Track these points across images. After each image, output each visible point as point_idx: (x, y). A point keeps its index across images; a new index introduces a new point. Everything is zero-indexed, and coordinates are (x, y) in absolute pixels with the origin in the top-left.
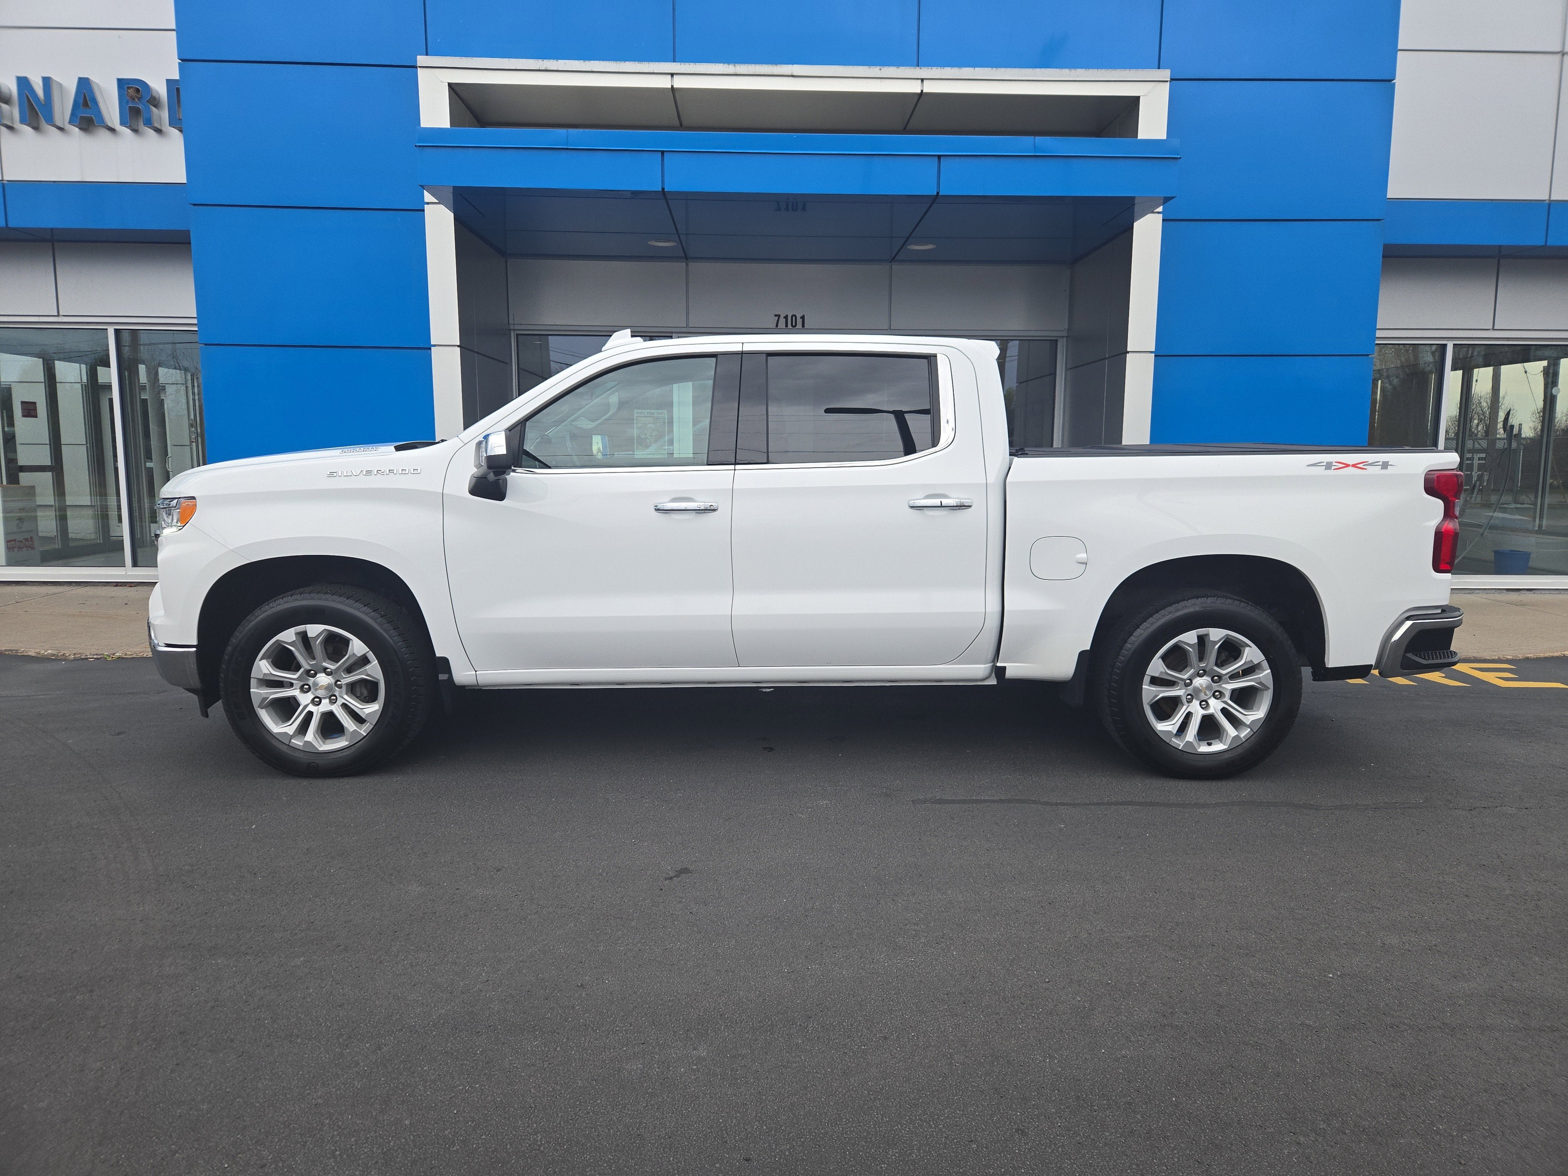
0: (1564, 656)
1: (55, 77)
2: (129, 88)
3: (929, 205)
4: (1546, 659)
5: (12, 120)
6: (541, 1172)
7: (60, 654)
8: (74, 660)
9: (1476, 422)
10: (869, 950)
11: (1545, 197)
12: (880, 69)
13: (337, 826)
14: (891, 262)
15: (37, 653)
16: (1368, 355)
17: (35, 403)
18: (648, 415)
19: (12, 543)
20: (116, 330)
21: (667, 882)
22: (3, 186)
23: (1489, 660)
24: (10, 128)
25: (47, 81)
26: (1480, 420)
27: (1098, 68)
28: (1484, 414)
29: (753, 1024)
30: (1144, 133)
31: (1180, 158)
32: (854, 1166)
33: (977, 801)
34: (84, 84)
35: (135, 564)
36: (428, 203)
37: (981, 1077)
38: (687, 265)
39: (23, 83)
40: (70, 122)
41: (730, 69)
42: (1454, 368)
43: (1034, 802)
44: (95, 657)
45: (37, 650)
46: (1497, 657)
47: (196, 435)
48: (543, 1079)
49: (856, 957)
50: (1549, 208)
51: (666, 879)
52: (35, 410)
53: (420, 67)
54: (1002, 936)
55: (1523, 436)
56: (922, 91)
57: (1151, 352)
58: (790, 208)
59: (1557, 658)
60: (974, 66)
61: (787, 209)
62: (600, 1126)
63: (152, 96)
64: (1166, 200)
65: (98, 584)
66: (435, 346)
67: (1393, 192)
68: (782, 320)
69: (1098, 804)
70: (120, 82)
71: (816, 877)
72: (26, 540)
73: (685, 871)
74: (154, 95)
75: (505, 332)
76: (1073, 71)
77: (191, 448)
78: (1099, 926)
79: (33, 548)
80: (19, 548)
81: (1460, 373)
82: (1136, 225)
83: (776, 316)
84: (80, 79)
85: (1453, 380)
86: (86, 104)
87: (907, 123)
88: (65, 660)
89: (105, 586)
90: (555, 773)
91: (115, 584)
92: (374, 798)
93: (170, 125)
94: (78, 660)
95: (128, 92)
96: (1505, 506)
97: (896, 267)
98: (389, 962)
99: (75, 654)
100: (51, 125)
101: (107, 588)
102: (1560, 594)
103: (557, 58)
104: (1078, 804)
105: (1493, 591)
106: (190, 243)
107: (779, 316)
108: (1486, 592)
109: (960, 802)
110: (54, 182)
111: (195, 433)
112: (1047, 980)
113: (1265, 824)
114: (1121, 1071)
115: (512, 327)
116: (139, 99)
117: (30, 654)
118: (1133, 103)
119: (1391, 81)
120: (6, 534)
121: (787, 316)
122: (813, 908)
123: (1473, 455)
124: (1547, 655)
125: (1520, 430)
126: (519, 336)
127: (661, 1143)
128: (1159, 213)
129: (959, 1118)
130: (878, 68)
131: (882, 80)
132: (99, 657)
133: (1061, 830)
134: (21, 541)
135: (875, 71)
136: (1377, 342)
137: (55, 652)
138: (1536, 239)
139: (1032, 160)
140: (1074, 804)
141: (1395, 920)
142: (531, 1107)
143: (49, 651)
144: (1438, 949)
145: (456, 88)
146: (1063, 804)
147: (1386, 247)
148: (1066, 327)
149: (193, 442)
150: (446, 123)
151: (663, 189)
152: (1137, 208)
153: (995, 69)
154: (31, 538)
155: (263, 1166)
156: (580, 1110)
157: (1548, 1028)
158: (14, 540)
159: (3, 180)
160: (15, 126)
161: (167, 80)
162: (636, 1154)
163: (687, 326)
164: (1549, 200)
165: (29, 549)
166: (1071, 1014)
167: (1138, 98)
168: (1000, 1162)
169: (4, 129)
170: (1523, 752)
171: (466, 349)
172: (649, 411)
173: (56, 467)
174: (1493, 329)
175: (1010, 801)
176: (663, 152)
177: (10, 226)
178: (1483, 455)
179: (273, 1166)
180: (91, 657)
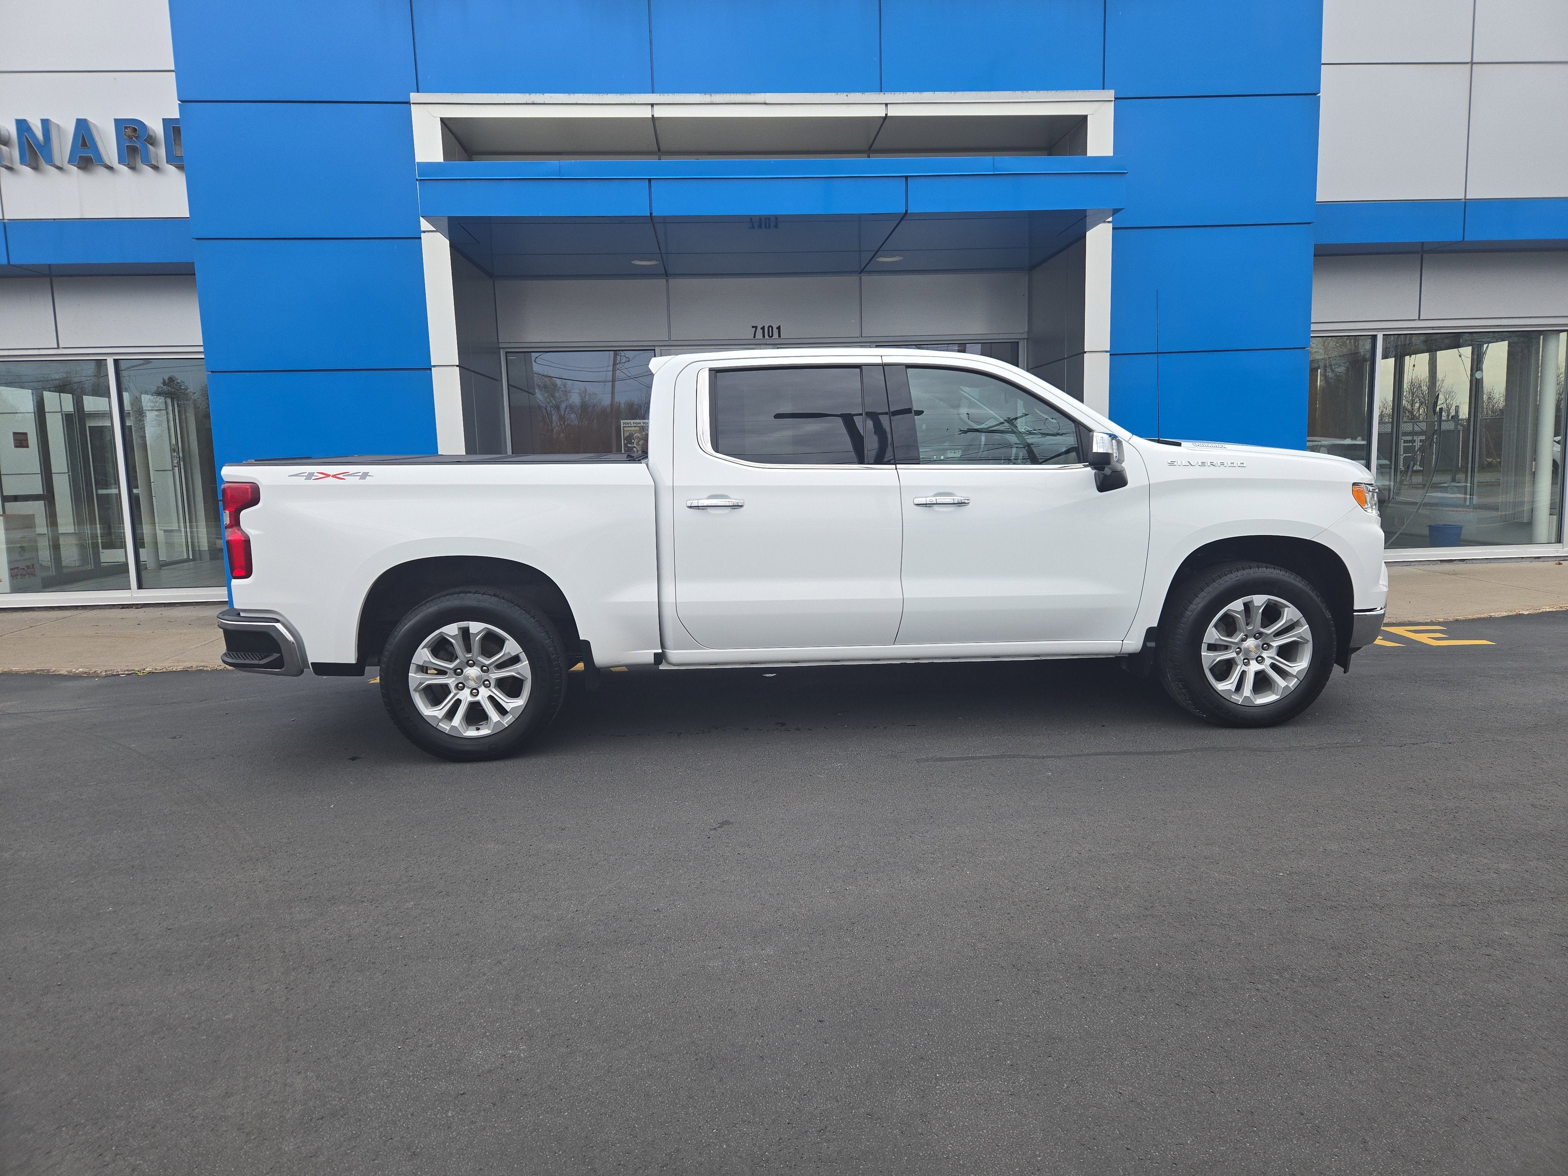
0: (1491, 617)
1: (54, 119)
2: (126, 128)
3: (897, 222)
4: (1473, 620)
5: (11, 161)
6: (657, 1037)
7: (91, 672)
8: (106, 676)
9: (1417, 405)
10: (896, 874)
11: (1461, 196)
12: (847, 96)
13: (407, 802)
14: (860, 273)
15: (68, 671)
16: (1304, 348)
17: (26, 434)
18: (635, 425)
19: (16, 571)
20: (115, 360)
21: (713, 832)
22: (4, 225)
23: (1422, 623)
24: (10, 169)
25: (45, 123)
26: (1421, 403)
27: (1048, 90)
28: (1424, 398)
29: (808, 930)
30: (1093, 150)
31: (1127, 173)
32: (907, 1021)
33: (973, 758)
34: (82, 126)
35: (140, 586)
36: (424, 232)
37: (1001, 958)
38: (667, 281)
39: (22, 125)
40: (70, 162)
41: (707, 98)
42: (1385, 356)
43: (1024, 756)
44: (126, 672)
45: (69, 669)
46: (1429, 621)
47: (178, 459)
48: (642, 976)
49: (885, 879)
50: (1465, 206)
51: (711, 830)
52: (27, 440)
53: (413, 103)
54: (1007, 858)
55: (1460, 417)
56: (886, 115)
57: (1107, 352)
58: (763, 226)
59: (1484, 619)
60: (934, 90)
61: (760, 226)
62: (697, 1005)
63: (149, 135)
64: (1115, 211)
65: (104, 607)
66: (435, 366)
67: (1322, 196)
68: (759, 331)
69: (1079, 755)
70: (117, 121)
71: (841, 822)
72: (28, 567)
73: (727, 823)
74: (151, 133)
75: (495, 350)
76: (1025, 93)
77: (173, 473)
78: (1087, 848)
79: (35, 576)
80: (21, 575)
81: (1391, 361)
82: (1088, 234)
83: (753, 327)
84: (79, 121)
85: (1385, 368)
86: (84, 144)
87: (872, 144)
88: (97, 677)
89: (111, 608)
90: (592, 752)
91: (122, 607)
92: (433, 779)
93: (167, 162)
94: (109, 676)
95: (125, 131)
96: (1443, 485)
97: (865, 278)
98: (488, 901)
99: (106, 671)
100: (51, 165)
101: (114, 610)
102: (1490, 562)
103: (543, 91)
104: (1062, 756)
105: (1428, 563)
106: (195, 274)
107: (756, 327)
108: (1422, 563)
109: (958, 759)
110: (54, 219)
111: (177, 458)
112: (1047, 888)
113: (1224, 765)
114: (1113, 948)
115: (501, 345)
116: (136, 138)
117: (62, 672)
118: (1082, 120)
119: (1315, 94)
120: (10, 562)
121: (764, 326)
122: (843, 845)
123: (1413, 438)
124: (1475, 617)
125: (1457, 412)
126: (508, 354)
127: (749, 1014)
128: (1109, 222)
129: (986, 986)
130: (845, 94)
131: (849, 105)
132: (130, 673)
133: (1048, 777)
134: (24, 569)
135: (841, 97)
136: (1312, 335)
137: (86, 670)
138: (1454, 236)
139: (992, 178)
140: (1058, 757)
141: (1335, 832)
142: (638, 996)
143: (81, 670)
144: (1370, 851)
145: (447, 122)
146: (1048, 757)
147: (1317, 247)
148: (1026, 330)
149: (175, 466)
150: (439, 157)
151: (651, 214)
152: (1088, 220)
153: (953, 92)
154: (33, 565)
155: (430, 1046)
156: (678, 996)
157: (1459, 903)
158: (18, 568)
159: (4, 219)
160: (14, 167)
161: (163, 119)
162: (730, 1022)
163: (670, 339)
164: (1465, 199)
165: (31, 576)
166: (1069, 911)
167: (1086, 117)
168: (1022, 1013)
169: (3, 169)
170: (1449, 698)
171: (465, 368)
172: (635, 421)
173: (48, 496)
174: (1419, 319)
175: (1002, 756)
176: (650, 180)
177: (12, 262)
178: (1423, 438)
179: (438, 1045)
180: (122, 673)
